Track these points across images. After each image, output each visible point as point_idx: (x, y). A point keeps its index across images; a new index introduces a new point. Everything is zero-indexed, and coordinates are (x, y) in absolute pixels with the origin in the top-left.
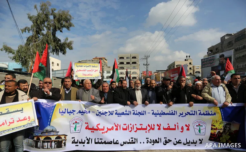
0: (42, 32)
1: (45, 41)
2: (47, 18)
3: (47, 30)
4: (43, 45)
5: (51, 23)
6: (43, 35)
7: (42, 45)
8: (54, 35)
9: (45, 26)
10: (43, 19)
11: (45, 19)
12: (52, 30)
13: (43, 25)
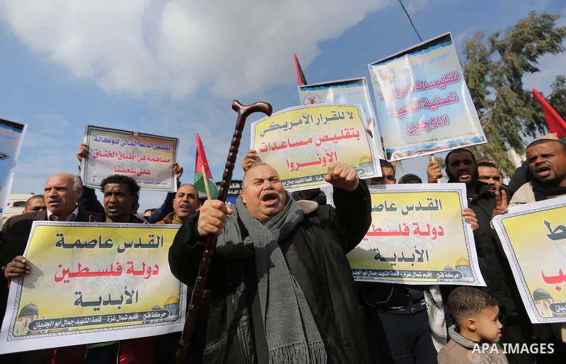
0: (487, 98)
1: (502, 114)
2: (486, 63)
3: (496, 88)
4: (500, 123)
5: (499, 69)
6: (491, 104)
7: (497, 128)
8: (518, 89)
9: (488, 84)
10: (479, 72)
11: (482, 70)
12: (508, 82)
13: (482, 85)
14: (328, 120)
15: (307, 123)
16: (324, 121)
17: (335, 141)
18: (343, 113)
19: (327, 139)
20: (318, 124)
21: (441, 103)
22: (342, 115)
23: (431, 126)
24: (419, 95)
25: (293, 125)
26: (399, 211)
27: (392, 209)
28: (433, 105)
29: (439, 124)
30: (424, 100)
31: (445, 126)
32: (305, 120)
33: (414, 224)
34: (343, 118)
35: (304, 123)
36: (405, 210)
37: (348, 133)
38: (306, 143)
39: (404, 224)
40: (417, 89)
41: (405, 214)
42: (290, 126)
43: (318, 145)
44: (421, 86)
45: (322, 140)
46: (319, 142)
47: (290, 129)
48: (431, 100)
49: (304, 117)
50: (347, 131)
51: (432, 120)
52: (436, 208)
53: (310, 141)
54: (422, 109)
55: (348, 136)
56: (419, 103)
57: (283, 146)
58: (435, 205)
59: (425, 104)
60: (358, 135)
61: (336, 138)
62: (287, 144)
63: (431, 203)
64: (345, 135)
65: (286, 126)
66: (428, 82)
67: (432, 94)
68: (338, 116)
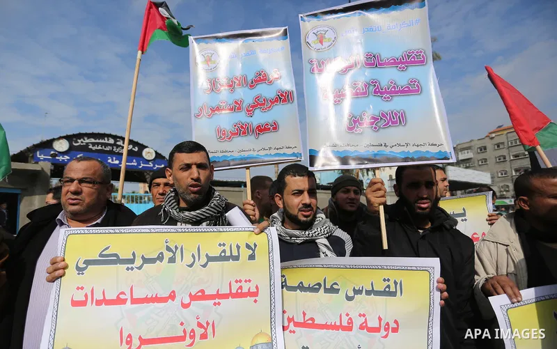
14: (210, 259)
15: (172, 260)
16: (204, 260)
17: (217, 301)
18: (238, 247)
19: (201, 296)
20: (191, 266)
21: (397, 92)
22: (235, 253)
23: (382, 123)
24: (369, 74)
25: (146, 261)
26: (342, 295)
27: (332, 290)
28: (386, 92)
29: (393, 123)
30: (374, 82)
31: (401, 127)
32: (168, 255)
33: (360, 315)
34: (237, 258)
35: (166, 260)
36: (351, 294)
37: (241, 288)
38: (164, 300)
39: (347, 315)
40: (367, 64)
41: (349, 299)
42: (139, 262)
43: (185, 306)
44: (373, 61)
45: (193, 298)
46: (187, 300)
47: (140, 268)
48: (384, 83)
49: (168, 249)
50: (239, 284)
51: (383, 115)
52: (393, 294)
53: (172, 296)
54: (371, 97)
55: (239, 295)
56: (367, 85)
57: (119, 301)
58: (393, 289)
59: (375, 89)
60: (255, 294)
61: (219, 296)
62: (128, 296)
63: (388, 286)
64: (234, 291)
65: (132, 261)
66: (382, 57)
67: (387, 76)
68: (228, 254)
